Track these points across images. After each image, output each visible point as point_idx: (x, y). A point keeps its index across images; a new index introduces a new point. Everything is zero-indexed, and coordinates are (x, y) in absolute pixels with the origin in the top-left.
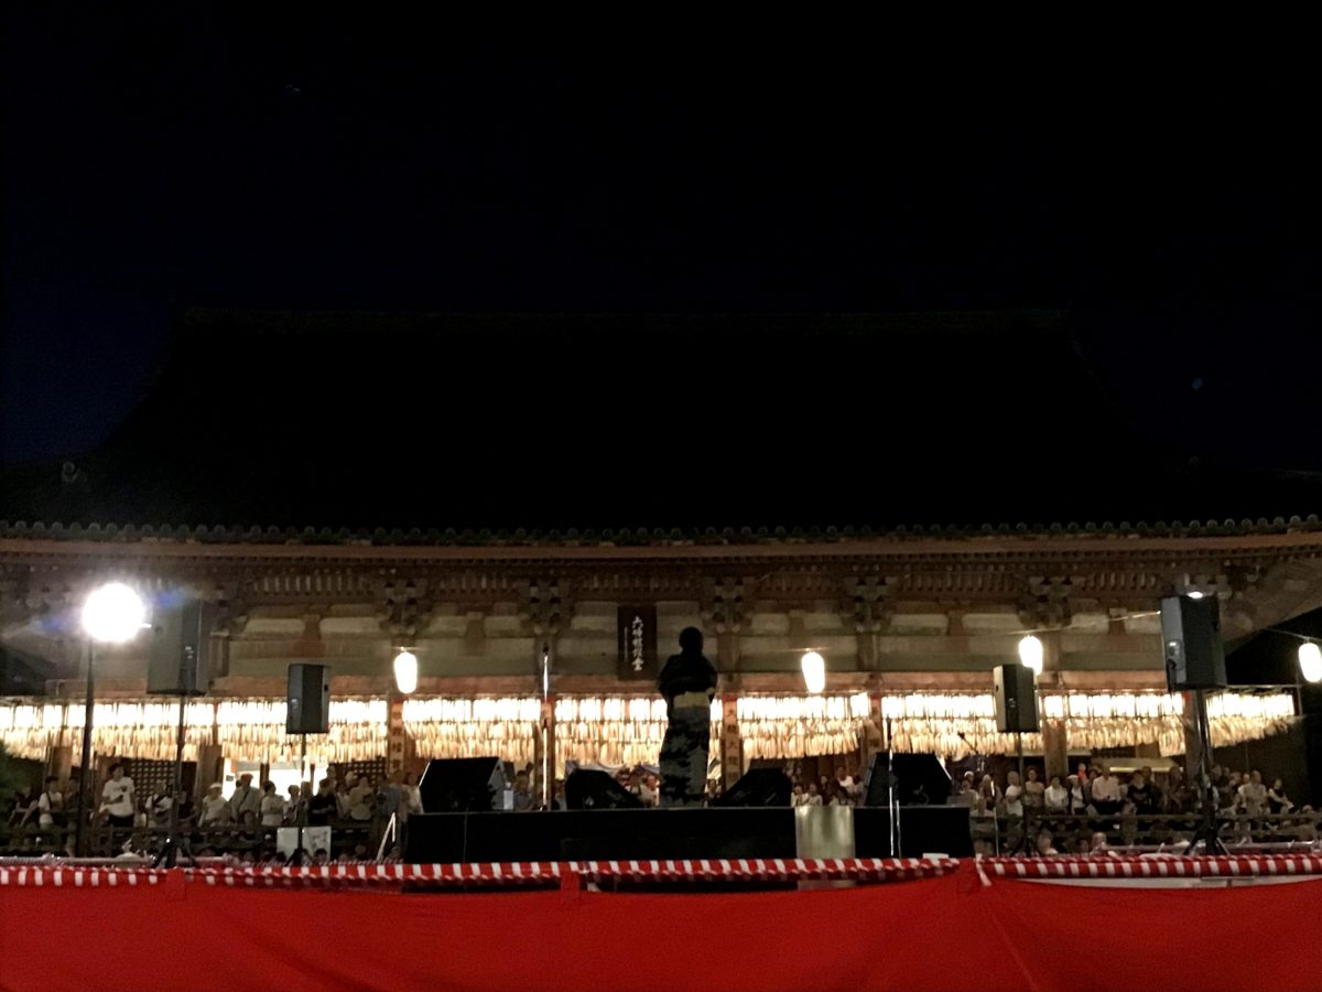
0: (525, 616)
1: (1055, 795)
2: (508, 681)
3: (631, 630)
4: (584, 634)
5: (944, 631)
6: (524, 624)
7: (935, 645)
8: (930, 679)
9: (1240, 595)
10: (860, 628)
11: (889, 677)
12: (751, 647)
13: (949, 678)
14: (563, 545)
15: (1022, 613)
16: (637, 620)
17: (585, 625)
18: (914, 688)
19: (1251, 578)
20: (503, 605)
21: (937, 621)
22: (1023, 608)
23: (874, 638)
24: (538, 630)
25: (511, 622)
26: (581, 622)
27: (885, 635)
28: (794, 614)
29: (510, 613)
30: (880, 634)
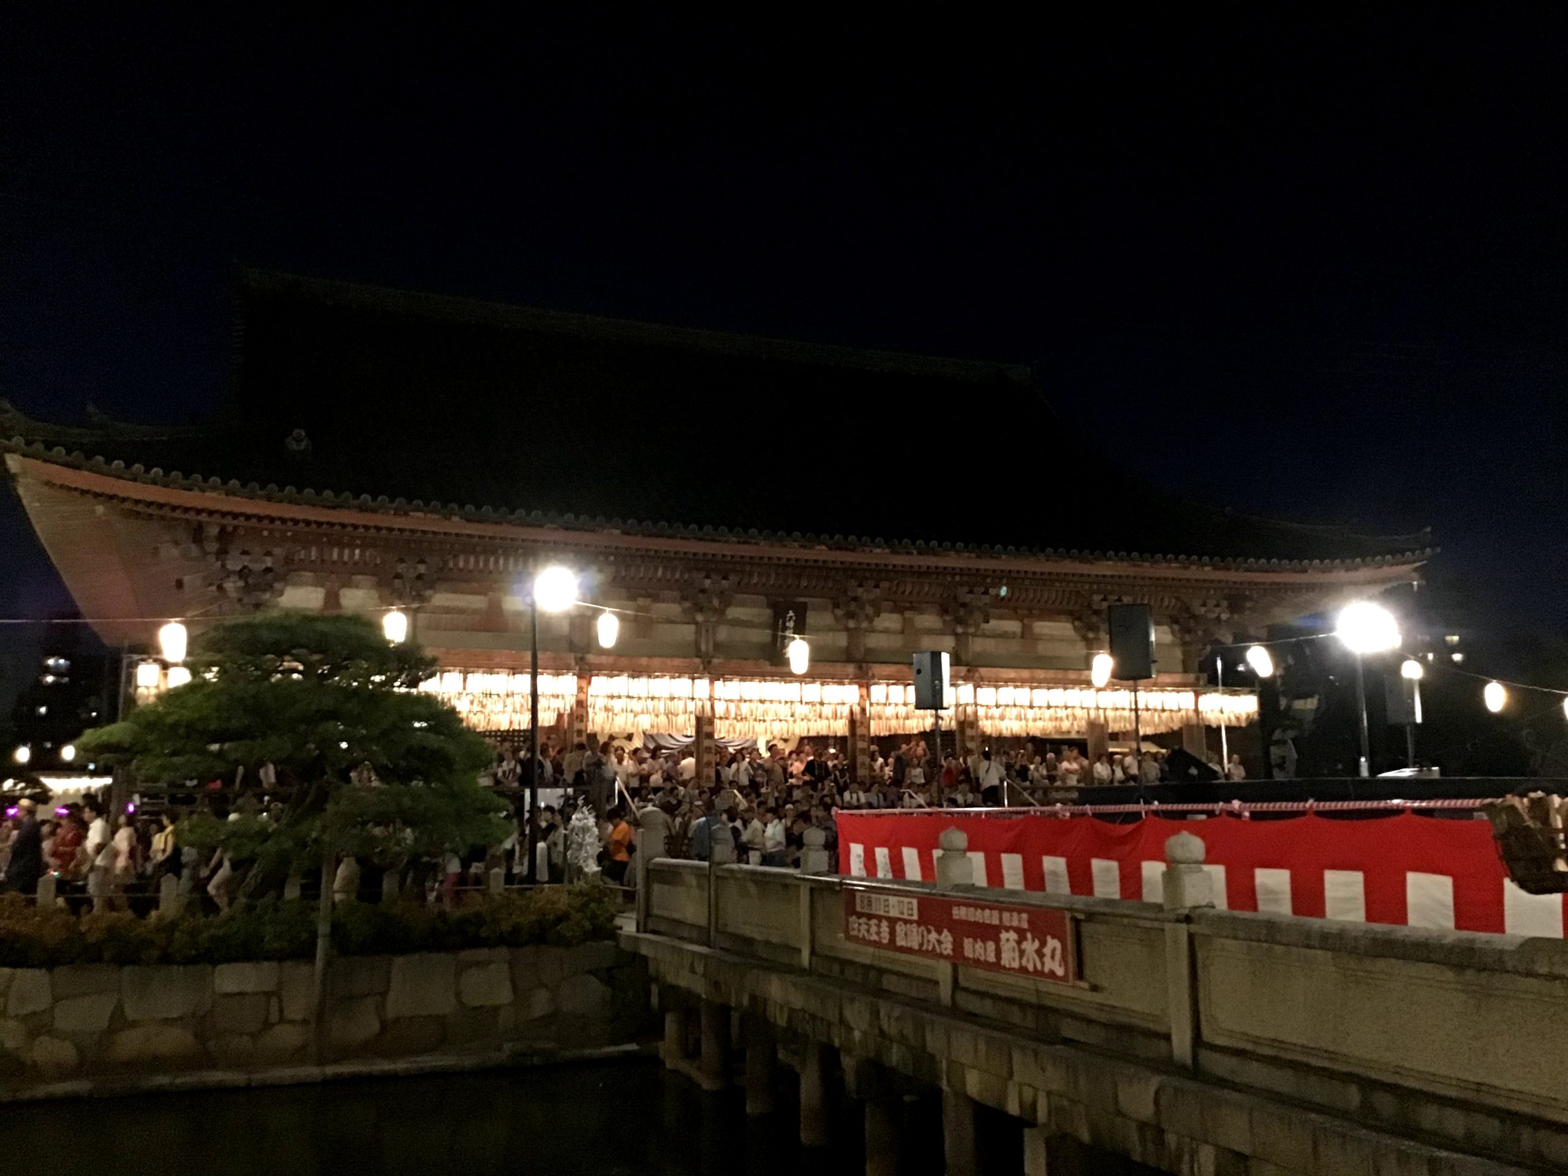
0: (687, 604)
1: (1101, 770)
2: (677, 662)
3: (784, 623)
4: (737, 623)
5: (1019, 634)
6: (684, 611)
7: (1014, 646)
8: (1011, 673)
9: (1236, 616)
10: (960, 630)
11: (983, 671)
12: (873, 641)
13: (1025, 674)
14: (785, 546)
15: (1077, 623)
16: (791, 613)
17: (737, 615)
18: (1007, 682)
19: (1248, 604)
20: (668, 594)
21: (1012, 626)
22: (1079, 619)
23: (970, 637)
24: (700, 618)
25: (673, 609)
26: (733, 612)
27: (978, 636)
28: (908, 614)
29: (674, 602)
30: (974, 635)
